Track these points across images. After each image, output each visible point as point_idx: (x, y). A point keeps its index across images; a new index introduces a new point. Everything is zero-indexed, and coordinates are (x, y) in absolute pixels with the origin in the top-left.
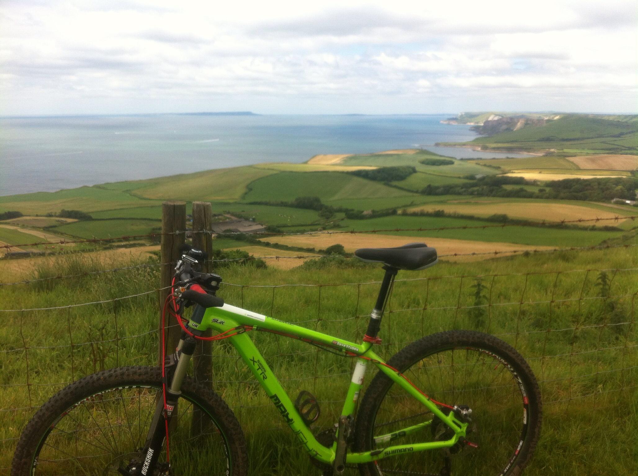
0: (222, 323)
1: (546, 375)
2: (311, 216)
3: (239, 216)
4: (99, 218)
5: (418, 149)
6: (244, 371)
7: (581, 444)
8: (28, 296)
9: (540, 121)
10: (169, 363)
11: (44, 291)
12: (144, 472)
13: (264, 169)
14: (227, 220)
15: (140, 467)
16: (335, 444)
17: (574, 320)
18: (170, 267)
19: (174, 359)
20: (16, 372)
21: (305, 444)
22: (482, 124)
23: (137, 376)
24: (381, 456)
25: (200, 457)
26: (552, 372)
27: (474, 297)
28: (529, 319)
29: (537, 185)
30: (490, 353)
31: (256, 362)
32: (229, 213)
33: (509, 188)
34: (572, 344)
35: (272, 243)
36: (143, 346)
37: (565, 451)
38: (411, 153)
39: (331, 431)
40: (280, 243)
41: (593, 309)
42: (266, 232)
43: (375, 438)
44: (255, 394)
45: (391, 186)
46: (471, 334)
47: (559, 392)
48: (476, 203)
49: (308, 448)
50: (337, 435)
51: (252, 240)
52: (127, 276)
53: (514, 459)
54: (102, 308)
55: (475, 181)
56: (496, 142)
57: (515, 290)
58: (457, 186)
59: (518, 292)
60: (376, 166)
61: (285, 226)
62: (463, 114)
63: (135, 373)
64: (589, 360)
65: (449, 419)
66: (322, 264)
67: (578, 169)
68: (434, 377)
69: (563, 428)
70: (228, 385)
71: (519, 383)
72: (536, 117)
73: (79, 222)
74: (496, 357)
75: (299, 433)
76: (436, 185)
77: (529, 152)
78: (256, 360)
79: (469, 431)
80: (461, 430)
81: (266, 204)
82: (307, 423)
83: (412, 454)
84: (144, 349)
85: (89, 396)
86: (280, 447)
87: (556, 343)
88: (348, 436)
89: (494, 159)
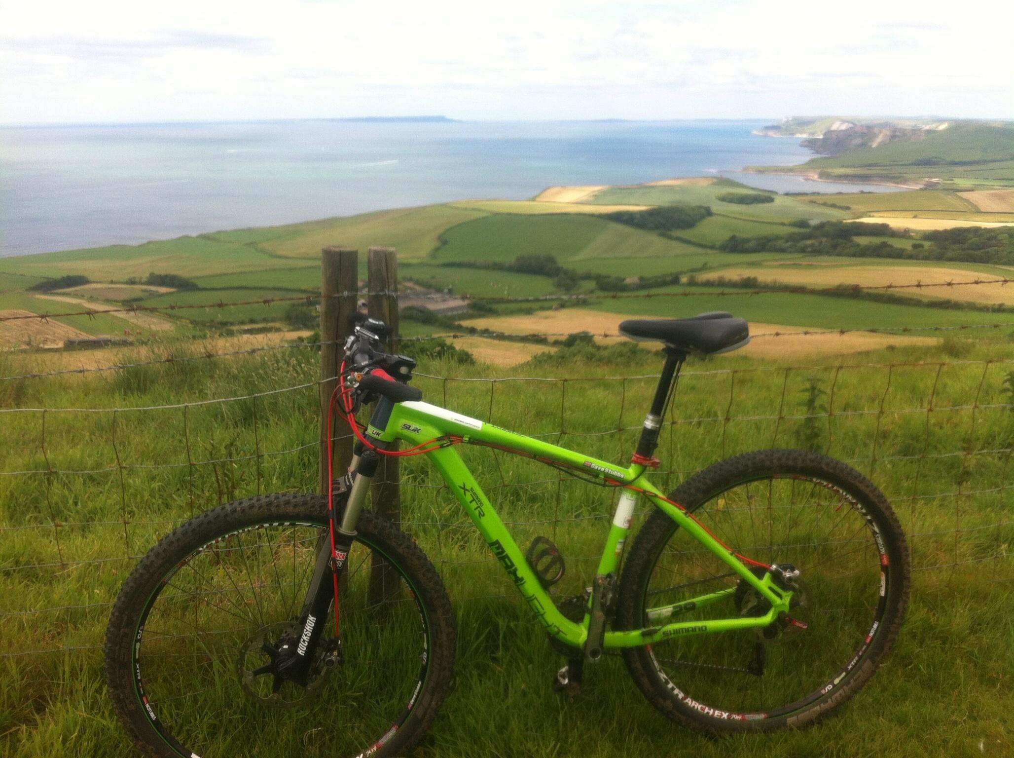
0: (417, 430)
1: (917, 528)
2: (541, 286)
3: (428, 286)
4: (208, 287)
5: (715, 178)
6: (445, 514)
7: (970, 633)
8: (109, 400)
9: (915, 131)
10: (338, 489)
11: (133, 394)
12: (301, 650)
13: (466, 209)
14: (409, 291)
15: (295, 644)
16: (587, 618)
17: (965, 445)
18: (337, 347)
19: (346, 484)
20: (99, 511)
21: (542, 615)
22: (821, 137)
23: (292, 508)
24: (657, 637)
25: (382, 634)
26: (927, 524)
27: (805, 409)
28: (893, 445)
29: (911, 238)
30: (830, 485)
31: (467, 490)
32: (410, 280)
33: (863, 241)
34: (960, 483)
35: (479, 329)
36: (291, 474)
37: (944, 643)
38: (705, 183)
39: (582, 599)
40: (492, 329)
41: (996, 429)
42: (470, 311)
43: (647, 610)
44: (463, 548)
45: (670, 238)
46: (800, 455)
47: (937, 554)
48: (811, 266)
49: (546, 621)
50: (590, 604)
51: (449, 323)
52: (261, 371)
53: (863, 649)
54: (224, 420)
55: (807, 230)
56: (843, 166)
57: (872, 399)
58: (777, 238)
59: (876, 402)
60: (645, 205)
61: (501, 301)
62: (790, 119)
63: (287, 503)
64: (986, 507)
65: (764, 584)
66: (562, 360)
67: (978, 212)
68: (740, 527)
69: (943, 607)
70: (421, 534)
71: (874, 533)
72: (907, 125)
73: (178, 292)
74: (838, 491)
75: (533, 600)
76: (745, 236)
77: (897, 183)
78: (468, 487)
79: (793, 604)
80: (782, 601)
81: (471, 266)
82: (545, 585)
83: (704, 636)
84: (292, 479)
85: (219, 536)
86: (502, 623)
87: (935, 481)
88: (608, 603)
89: (840, 193)
